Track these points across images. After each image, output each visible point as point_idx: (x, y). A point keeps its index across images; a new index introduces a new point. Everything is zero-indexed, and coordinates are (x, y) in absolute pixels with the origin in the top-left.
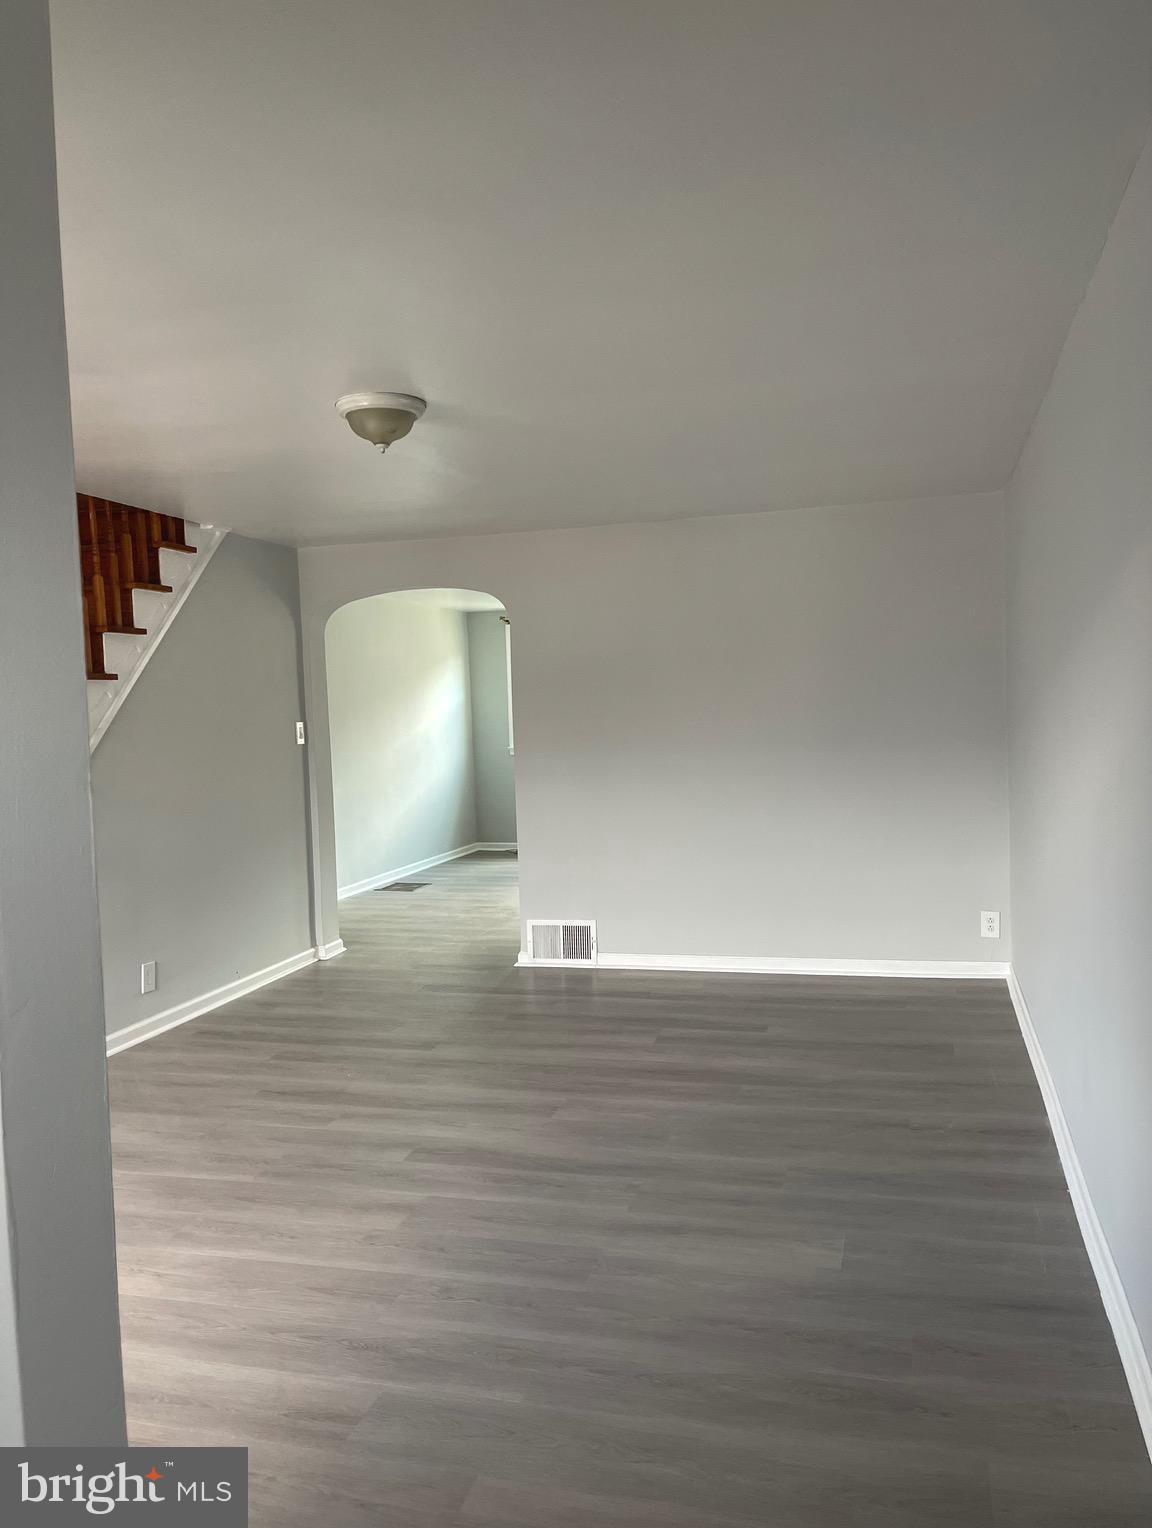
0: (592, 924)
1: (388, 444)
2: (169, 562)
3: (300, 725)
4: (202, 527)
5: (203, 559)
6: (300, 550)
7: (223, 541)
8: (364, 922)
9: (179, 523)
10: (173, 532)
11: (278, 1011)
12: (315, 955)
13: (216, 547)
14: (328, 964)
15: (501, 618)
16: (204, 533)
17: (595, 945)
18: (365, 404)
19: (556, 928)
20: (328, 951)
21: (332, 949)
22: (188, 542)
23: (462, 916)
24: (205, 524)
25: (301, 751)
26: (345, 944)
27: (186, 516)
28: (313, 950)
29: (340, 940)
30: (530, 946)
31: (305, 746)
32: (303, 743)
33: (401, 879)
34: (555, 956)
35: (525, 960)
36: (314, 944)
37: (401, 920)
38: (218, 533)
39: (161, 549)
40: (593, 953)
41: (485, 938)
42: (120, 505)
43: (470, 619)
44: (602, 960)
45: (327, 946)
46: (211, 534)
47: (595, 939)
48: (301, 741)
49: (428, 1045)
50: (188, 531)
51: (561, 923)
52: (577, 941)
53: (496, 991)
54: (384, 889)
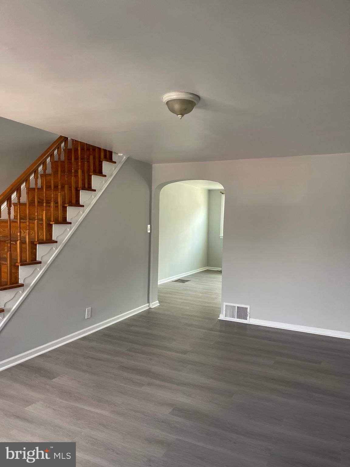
0: (248, 307)
1: (183, 115)
2: (106, 166)
3: (149, 226)
4: (119, 155)
5: (119, 166)
6: (153, 165)
7: (126, 160)
8: (167, 294)
9: (111, 153)
10: (108, 156)
11: (132, 328)
12: (149, 306)
13: (123, 162)
14: (153, 310)
15: (221, 192)
16: (120, 156)
17: (249, 315)
18: (175, 97)
19: (234, 307)
20: (153, 305)
21: (155, 304)
22: (114, 160)
23: (201, 295)
24: (120, 153)
25: (149, 235)
26: (159, 302)
27: (113, 151)
28: (148, 304)
29: (158, 301)
30: (224, 312)
31: (150, 233)
32: (150, 232)
33: (181, 278)
34: (233, 317)
35: (222, 317)
36: (149, 302)
37: (180, 294)
38: (124, 157)
39: (103, 162)
40: (248, 318)
41: (208, 305)
42: (90, 145)
43: (210, 192)
44: (251, 321)
45: (153, 303)
46: (122, 157)
47: (249, 313)
48: (149, 231)
49: (184, 352)
50: (114, 156)
51: (237, 305)
52: (242, 313)
53: (211, 330)
54: (175, 281)
